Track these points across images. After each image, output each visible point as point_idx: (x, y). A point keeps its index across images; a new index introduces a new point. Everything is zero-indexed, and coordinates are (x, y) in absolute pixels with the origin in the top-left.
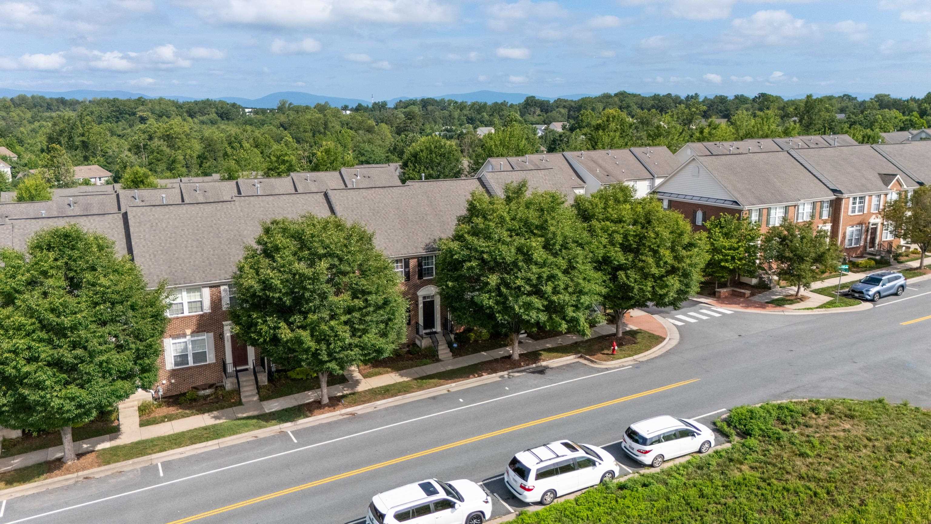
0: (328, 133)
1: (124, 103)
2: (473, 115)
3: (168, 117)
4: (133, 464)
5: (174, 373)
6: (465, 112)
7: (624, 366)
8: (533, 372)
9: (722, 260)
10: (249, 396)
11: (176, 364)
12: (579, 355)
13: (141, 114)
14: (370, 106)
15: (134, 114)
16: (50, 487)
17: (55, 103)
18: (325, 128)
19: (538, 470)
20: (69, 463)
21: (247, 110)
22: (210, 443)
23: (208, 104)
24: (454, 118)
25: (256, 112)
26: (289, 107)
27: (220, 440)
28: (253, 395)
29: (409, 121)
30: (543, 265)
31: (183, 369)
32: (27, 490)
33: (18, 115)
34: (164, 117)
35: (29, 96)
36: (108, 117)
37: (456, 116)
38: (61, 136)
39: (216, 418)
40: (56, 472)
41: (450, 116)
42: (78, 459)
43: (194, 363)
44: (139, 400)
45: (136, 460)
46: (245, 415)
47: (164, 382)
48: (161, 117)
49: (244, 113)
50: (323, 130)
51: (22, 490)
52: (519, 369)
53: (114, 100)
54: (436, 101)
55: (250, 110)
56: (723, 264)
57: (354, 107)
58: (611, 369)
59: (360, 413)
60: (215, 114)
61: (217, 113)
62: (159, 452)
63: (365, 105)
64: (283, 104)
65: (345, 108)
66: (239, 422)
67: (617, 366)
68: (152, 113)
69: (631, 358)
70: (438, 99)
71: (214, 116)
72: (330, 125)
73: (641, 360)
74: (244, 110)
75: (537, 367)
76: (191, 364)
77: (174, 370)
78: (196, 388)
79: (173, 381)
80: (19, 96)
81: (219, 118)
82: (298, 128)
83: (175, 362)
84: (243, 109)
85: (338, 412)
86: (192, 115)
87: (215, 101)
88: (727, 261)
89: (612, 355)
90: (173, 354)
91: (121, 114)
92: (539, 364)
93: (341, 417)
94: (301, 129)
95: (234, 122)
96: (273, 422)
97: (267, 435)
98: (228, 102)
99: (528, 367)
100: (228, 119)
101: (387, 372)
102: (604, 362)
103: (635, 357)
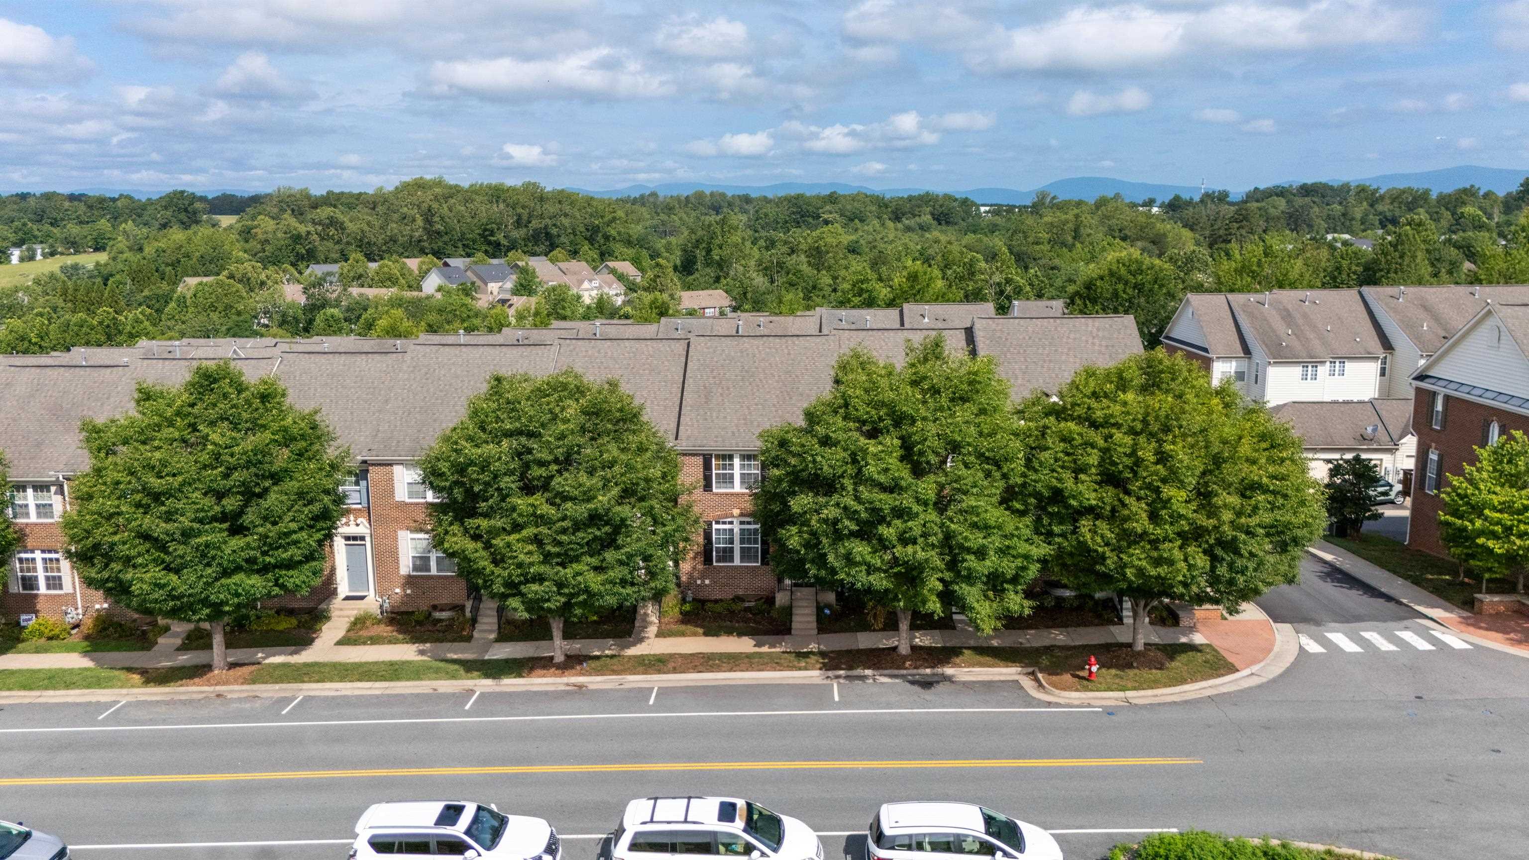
0: (1078, 245)
1: (808, 201)
2: (1397, 214)
3: (862, 221)
4: (280, 690)
5: (410, 581)
6: (1380, 207)
7: (1089, 706)
8: (913, 683)
9: (1481, 533)
10: (485, 631)
11: (415, 568)
12: (1030, 670)
13: (825, 216)
14: (1197, 198)
15: (819, 217)
16: (177, 697)
17: (738, 202)
18: (1075, 238)
19: (637, 834)
20: (216, 672)
21: (983, 209)
22: (378, 684)
23: (926, 199)
24: (1353, 219)
25: (997, 210)
26: (1051, 202)
27: (392, 684)
28: (491, 631)
29: (1236, 225)
30: (893, 488)
31: (422, 577)
32: (156, 694)
33: (681, 219)
34: (857, 221)
35: (708, 193)
36: (786, 222)
37: (1358, 216)
38: (698, 247)
39: (422, 652)
40: (196, 680)
41: (1344, 215)
42: (230, 669)
43: (438, 570)
44: (359, 609)
45: (284, 686)
46: (455, 657)
47: (398, 590)
48: (853, 220)
49: (979, 215)
50: (1070, 239)
51: (151, 694)
52: (896, 672)
53: (798, 197)
54: (1331, 188)
55: (987, 208)
56: (1481, 541)
57: (1167, 202)
58: (1058, 705)
59: (591, 687)
60: (929, 217)
61: (932, 214)
62: (318, 681)
63: (1185, 196)
64: (1042, 196)
65: (1150, 203)
66: (442, 665)
67: (1076, 702)
68: (841, 215)
69: (1121, 694)
70: (1335, 185)
71: (927, 218)
72: (1084, 231)
73: (1134, 701)
74: (978, 209)
75: (934, 675)
76: (434, 571)
77: (409, 576)
78: (435, 607)
79: (409, 592)
80: (696, 193)
81: (935, 222)
82: (1026, 237)
83: (414, 565)
84: (978, 206)
85: (565, 680)
86: (897, 217)
87: (937, 196)
88: (1494, 536)
89: (1086, 682)
90: (412, 553)
91: (802, 216)
92: (939, 670)
93: (563, 688)
94: (1030, 240)
95: (956, 227)
96: (476, 673)
97: (450, 690)
98: (957, 196)
99: (915, 671)
100: (948, 223)
101: (695, 634)
102: (1057, 692)
103: (1130, 694)
